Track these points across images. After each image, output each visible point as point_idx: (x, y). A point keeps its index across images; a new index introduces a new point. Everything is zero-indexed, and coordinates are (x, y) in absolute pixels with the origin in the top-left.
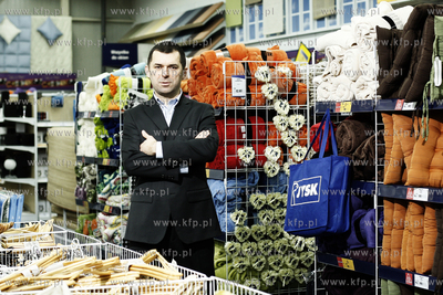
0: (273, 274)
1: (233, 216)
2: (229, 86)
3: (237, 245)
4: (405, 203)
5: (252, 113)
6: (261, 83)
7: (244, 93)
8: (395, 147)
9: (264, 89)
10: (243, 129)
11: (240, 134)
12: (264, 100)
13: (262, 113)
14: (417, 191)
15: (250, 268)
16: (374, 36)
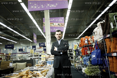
0: (96, 72)
1: (88, 62)
2: (85, 42)
3: (89, 67)
4: (112, 57)
5: (89, 46)
6: (90, 41)
7: (87, 43)
8: (108, 45)
9: (90, 42)
10: (88, 48)
11: (87, 49)
12: (91, 44)
13: (91, 46)
14: (114, 54)
15: (92, 71)
16: (100, 25)
